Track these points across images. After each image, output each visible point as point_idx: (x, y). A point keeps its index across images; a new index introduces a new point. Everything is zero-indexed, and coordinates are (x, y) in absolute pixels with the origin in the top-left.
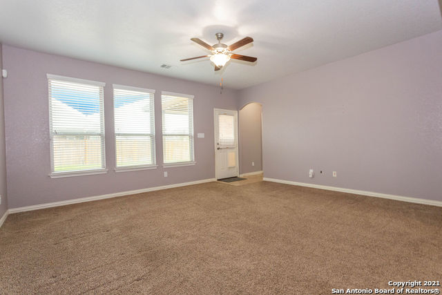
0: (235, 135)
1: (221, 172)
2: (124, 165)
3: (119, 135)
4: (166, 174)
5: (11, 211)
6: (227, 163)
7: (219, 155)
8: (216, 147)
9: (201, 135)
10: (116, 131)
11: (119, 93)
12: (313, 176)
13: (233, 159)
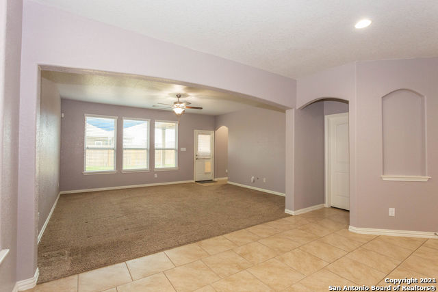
0: (211, 149)
1: (198, 176)
3: (125, 149)
4: (156, 176)
5: (62, 193)
6: (205, 169)
7: (197, 164)
8: (195, 157)
9: (183, 149)
10: (124, 147)
12: (254, 181)
13: (209, 167)
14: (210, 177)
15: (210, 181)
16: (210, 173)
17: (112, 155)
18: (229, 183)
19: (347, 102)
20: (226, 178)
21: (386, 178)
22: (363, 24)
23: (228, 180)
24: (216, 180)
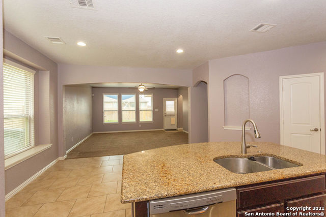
1: (167, 127)
2: (125, 121)
4: (140, 125)
5: (94, 133)
6: (171, 123)
7: (166, 120)
8: (164, 115)
9: (156, 110)
11: (123, 96)
13: (174, 121)
14: (175, 127)
15: (175, 130)
16: (174, 125)
17: (116, 114)
18: (184, 131)
19: (206, 83)
20: (182, 128)
21: (226, 128)
22: (180, 51)
23: (184, 130)
24: (179, 129)
